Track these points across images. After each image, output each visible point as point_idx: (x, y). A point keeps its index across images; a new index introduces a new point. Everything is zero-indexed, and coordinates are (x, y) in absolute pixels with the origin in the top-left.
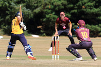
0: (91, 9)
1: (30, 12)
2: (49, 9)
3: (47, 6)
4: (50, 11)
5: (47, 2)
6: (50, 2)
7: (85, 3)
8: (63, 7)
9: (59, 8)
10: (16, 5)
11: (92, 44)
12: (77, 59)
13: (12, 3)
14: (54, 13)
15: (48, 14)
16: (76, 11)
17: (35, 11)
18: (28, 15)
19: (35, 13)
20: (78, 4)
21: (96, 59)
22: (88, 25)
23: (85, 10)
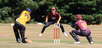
0: (86, 2)
2: (52, 2)
4: (52, 3)
11: (90, 33)
12: (76, 42)
15: (51, 5)
16: (74, 3)
17: (40, 3)
18: (35, 6)
19: (41, 4)
21: (92, 43)
22: (83, 15)
23: (81, 3)
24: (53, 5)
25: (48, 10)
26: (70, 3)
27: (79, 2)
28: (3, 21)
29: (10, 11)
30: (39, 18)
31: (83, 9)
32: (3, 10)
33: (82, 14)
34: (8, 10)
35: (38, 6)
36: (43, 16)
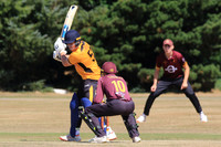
0: (175, 34)
1: (49, 40)
2: (89, 35)
3: (85, 30)
4: (90, 39)
5: (84, 22)
6: (89, 21)
7: (163, 22)
8: (117, 30)
9: (108, 34)
10: (19, 27)
13: (10, 23)
14: (98, 43)
18: (45, 47)
20: (147, 25)
24: (93, 42)
26: (135, 39)
27: (157, 36)
30: (56, 76)
36: (67, 73)
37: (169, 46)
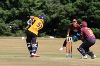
0: (99, 15)
1: (48, 17)
3: (62, 13)
4: (64, 16)
6: (64, 9)
7: (95, 10)
8: (75, 13)
9: (72, 14)
10: (36, 11)
13: (32, 10)
14: (68, 18)
15: (63, 19)
16: (86, 17)
17: (52, 16)
18: (46, 20)
20: (88, 11)
22: (97, 29)
23: (94, 16)
24: (65, 18)
25: (60, 24)
26: (83, 17)
27: (92, 16)
28: (14, 34)
29: (20, 24)
30: (50, 31)
31: (96, 22)
32: (13, 23)
33: (95, 28)
34: (19, 23)
35: (49, 19)
36: (55, 30)
37: (75, 22)
